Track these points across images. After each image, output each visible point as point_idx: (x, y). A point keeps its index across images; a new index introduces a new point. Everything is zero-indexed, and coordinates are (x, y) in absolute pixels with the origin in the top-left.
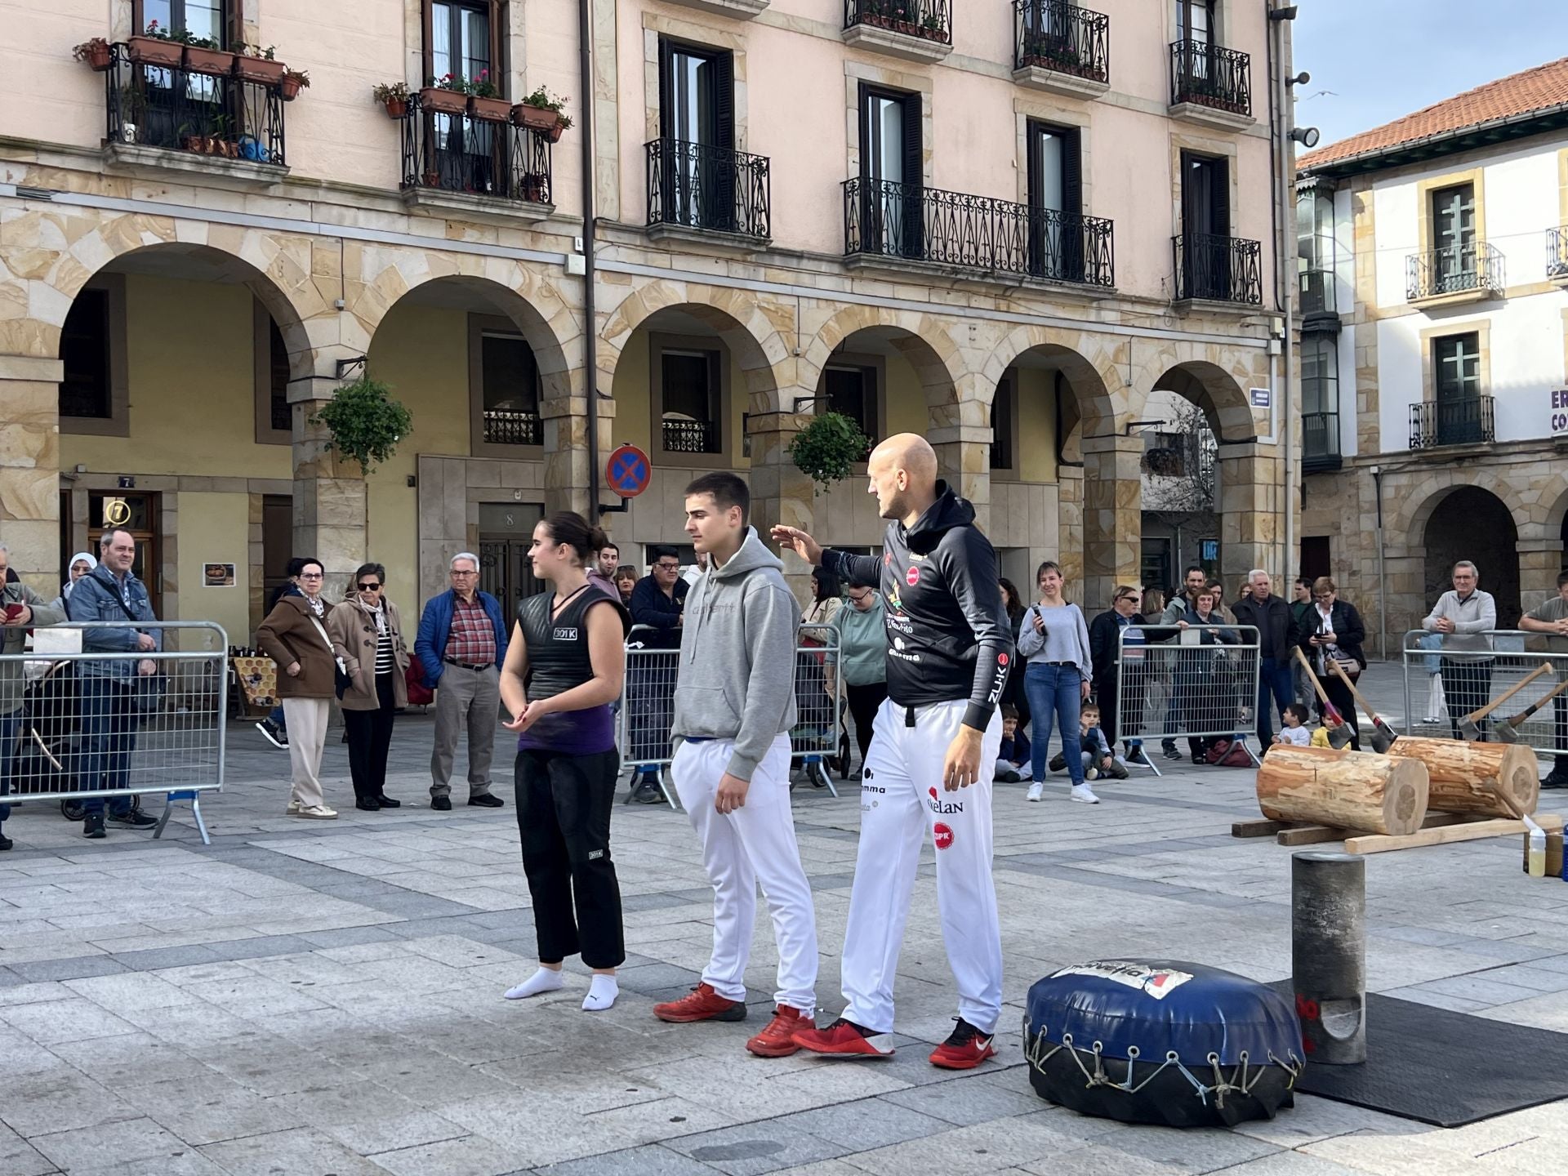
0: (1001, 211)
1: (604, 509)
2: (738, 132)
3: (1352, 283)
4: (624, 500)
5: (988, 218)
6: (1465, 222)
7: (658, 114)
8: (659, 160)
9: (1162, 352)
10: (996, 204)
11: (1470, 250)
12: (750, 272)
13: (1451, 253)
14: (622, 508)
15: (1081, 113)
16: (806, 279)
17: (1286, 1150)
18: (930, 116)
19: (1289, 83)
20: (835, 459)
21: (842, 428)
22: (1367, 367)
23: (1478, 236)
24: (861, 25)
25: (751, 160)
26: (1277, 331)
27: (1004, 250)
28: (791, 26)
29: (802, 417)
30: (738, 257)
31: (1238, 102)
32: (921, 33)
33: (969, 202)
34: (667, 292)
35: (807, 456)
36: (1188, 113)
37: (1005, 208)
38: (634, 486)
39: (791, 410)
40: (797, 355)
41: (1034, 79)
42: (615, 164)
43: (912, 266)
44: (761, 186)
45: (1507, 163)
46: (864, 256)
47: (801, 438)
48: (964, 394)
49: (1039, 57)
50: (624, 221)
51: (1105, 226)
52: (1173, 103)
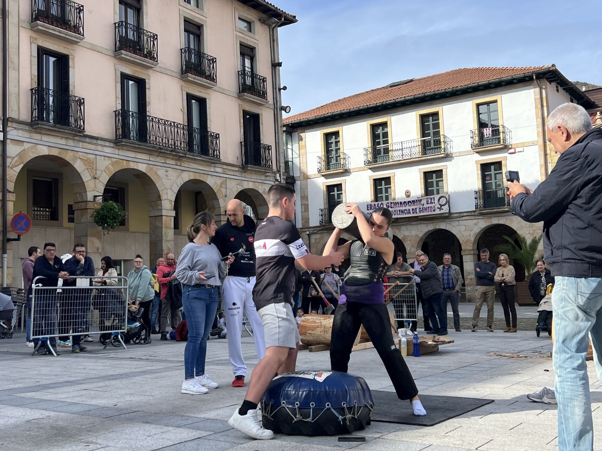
0: (178, 127)
1: (9, 240)
2: (71, 88)
3: (299, 166)
4: (19, 236)
5: (173, 129)
6: (336, 145)
7: (37, 77)
8: (37, 96)
9: (238, 184)
10: (175, 124)
11: (339, 155)
12: (76, 144)
13: (332, 156)
14: (18, 239)
15: (207, 93)
16: (100, 148)
17: (376, 438)
18: (149, 89)
19: (280, 89)
20: (112, 220)
21: (115, 207)
22: (304, 196)
23: (341, 150)
24: (122, 51)
25: (77, 99)
26: (277, 178)
27: (179, 142)
28: (93, 48)
29: (97, 203)
30: (71, 137)
31: (263, 95)
32: (146, 56)
33: (165, 122)
34: (39, 150)
35: (100, 219)
36: (245, 97)
37: (179, 126)
38: (23, 230)
39: (92, 200)
40: (95, 178)
41: (189, 78)
42: (17, 96)
43: (143, 145)
44: (81, 109)
45: (350, 125)
46: (124, 140)
47: (98, 212)
48: (163, 197)
49: (191, 71)
50: (21, 119)
51: (216, 136)
52: (240, 93)
